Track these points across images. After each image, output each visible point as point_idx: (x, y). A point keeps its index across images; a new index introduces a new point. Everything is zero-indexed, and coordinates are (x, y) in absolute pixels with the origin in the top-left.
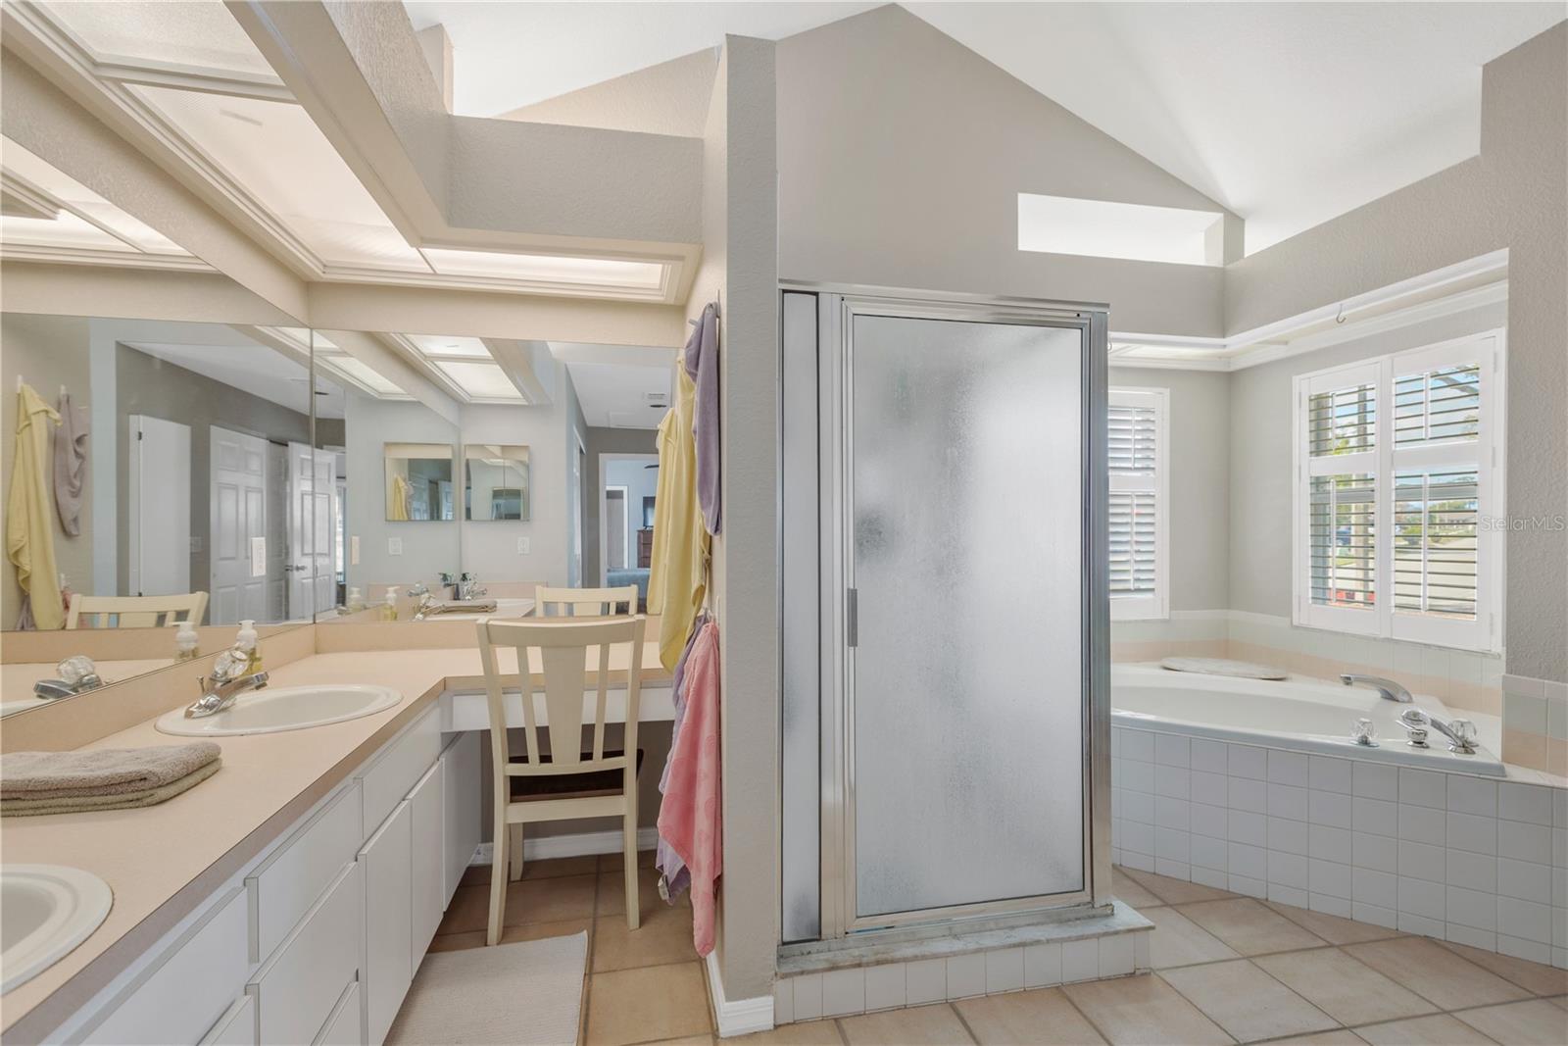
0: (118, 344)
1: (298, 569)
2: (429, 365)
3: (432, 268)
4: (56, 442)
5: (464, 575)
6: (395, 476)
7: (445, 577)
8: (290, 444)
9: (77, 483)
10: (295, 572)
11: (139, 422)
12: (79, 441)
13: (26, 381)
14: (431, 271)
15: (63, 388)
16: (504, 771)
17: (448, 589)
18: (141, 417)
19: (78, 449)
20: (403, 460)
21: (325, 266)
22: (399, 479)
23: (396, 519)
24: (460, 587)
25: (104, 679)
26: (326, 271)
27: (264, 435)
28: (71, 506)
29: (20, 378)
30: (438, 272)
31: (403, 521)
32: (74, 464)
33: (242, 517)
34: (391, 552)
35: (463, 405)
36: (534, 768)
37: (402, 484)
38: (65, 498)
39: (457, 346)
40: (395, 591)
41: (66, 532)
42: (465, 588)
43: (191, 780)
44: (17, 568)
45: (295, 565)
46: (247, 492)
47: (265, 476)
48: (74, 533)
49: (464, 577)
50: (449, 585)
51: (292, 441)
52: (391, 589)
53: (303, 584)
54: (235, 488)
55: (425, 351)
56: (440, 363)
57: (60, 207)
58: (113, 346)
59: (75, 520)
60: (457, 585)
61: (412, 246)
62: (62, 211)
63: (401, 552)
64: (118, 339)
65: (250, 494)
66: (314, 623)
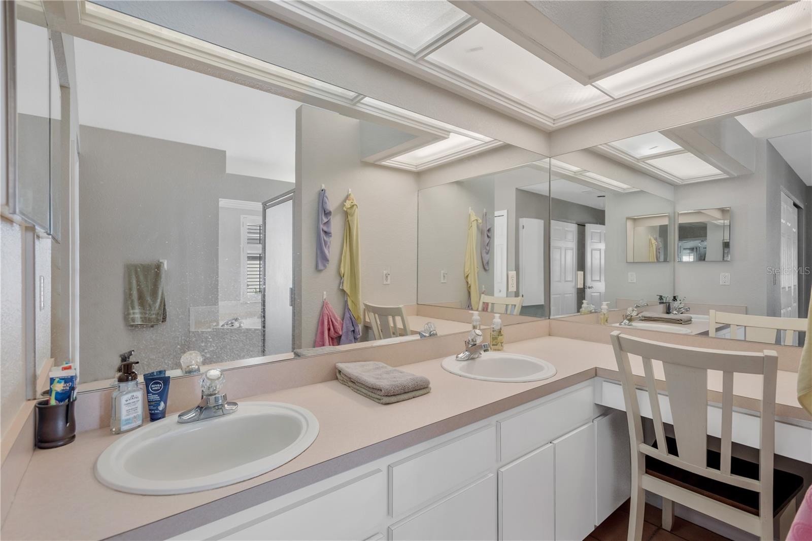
0: (517, 189)
1: (589, 288)
2: (641, 164)
3: (610, 96)
4: (481, 232)
5: (674, 297)
6: (650, 237)
7: (661, 298)
8: (586, 225)
9: (488, 248)
10: (588, 289)
11: (523, 221)
12: (489, 230)
13: (472, 209)
14: (612, 99)
15: (485, 210)
16: (638, 448)
17: (662, 305)
18: (524, 219)
19: (489, 234)
20: (656, 226)
21: (554, 120)
22: (652, 238)
23: (651, 261)
24: (671, 304)
25: (440, 333)
26: (555, 122)
27: (575, 222)
28: (486, 257)
29: (470, 208)
30: (616, 98)
31: (654, 262)
32: (487, 240)
33: (563, 262)
34: (630, 281)
35: (676, 186)
36: (661, 454)
37: (653, 241)
38: (484, 255)
39: (656, 147)
40: (607, 305)
41: (485, 269)
42: (675, 305)
43: (406, 396)
44: (467, 282)
45: (588, 286)
46: (566, 250)
47: (574, 242)
48: (487, 269)
49: (675, 299)
50: (663, 303)
51: (587, 223)
52: (605, 303)
53: (592, 296)
54: (560, 248)
55: (638, 156)
56: (649, 161)
57: (450, 132)
58: (515, 190)
59: (488, 263)
60: (669, 303)
61: (585, 85)
62: (451, 134)
63: (635, 281)
64: (517, 187)
65: (567, 251)
66: (549, 319)
